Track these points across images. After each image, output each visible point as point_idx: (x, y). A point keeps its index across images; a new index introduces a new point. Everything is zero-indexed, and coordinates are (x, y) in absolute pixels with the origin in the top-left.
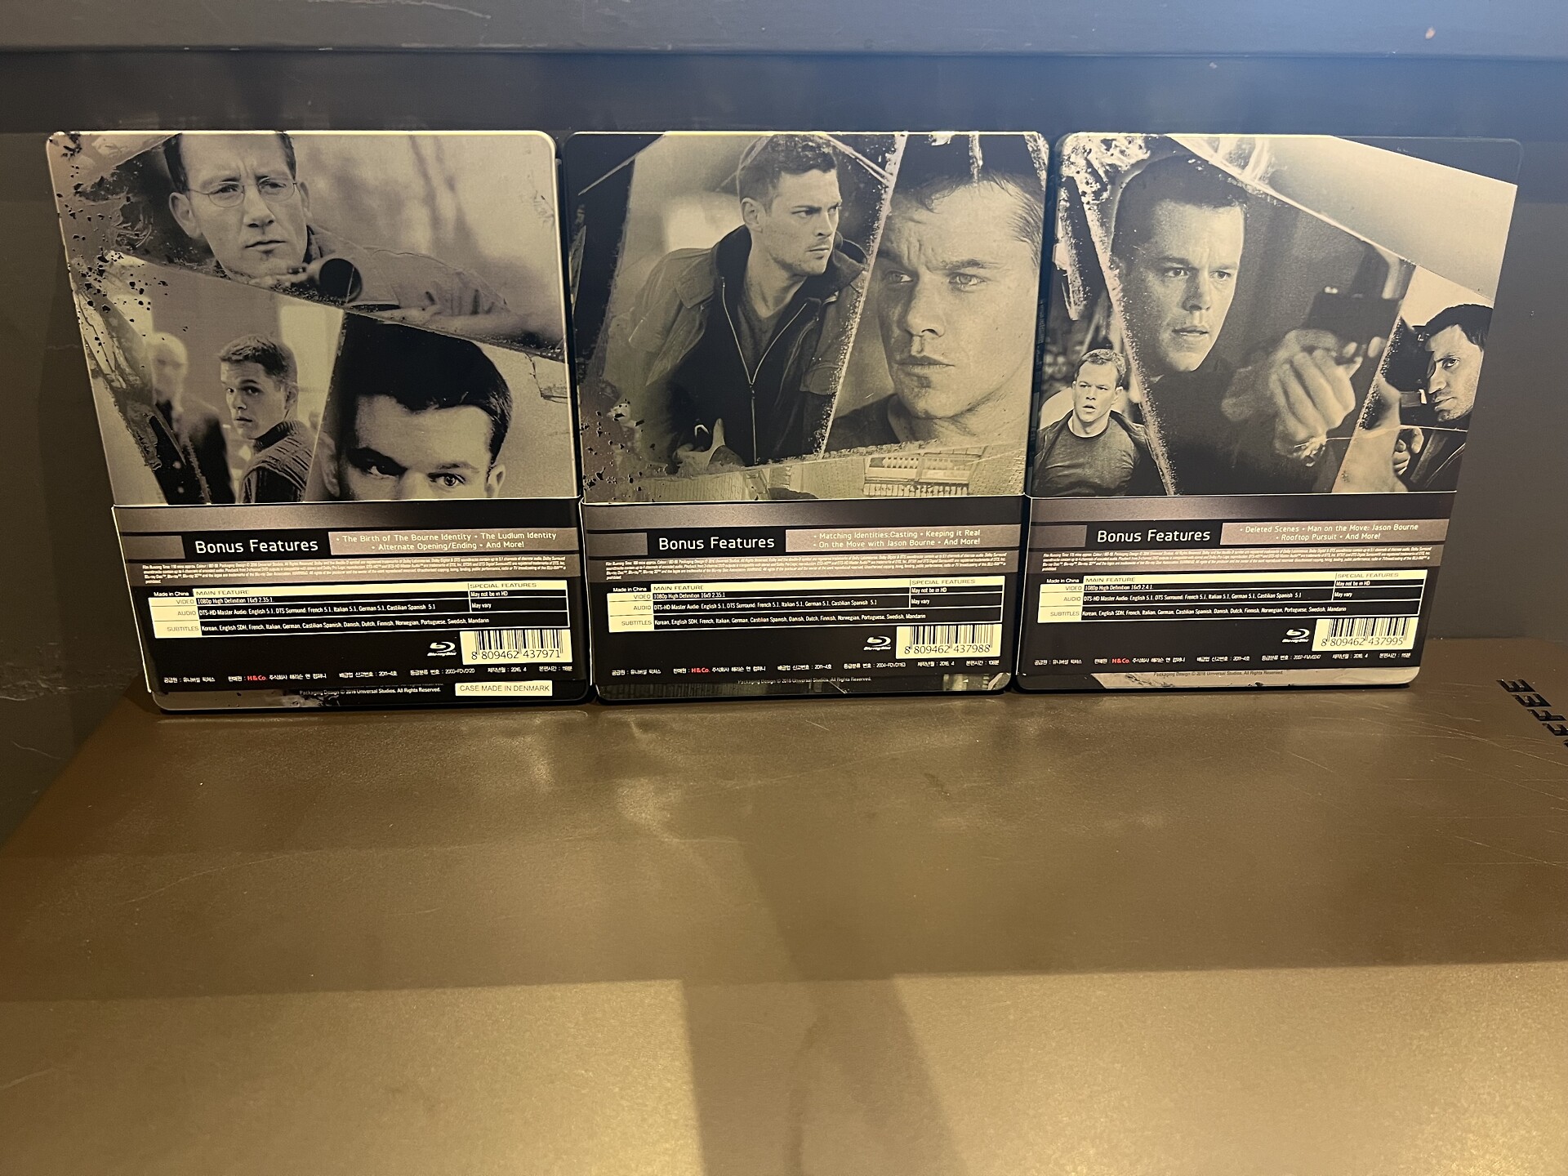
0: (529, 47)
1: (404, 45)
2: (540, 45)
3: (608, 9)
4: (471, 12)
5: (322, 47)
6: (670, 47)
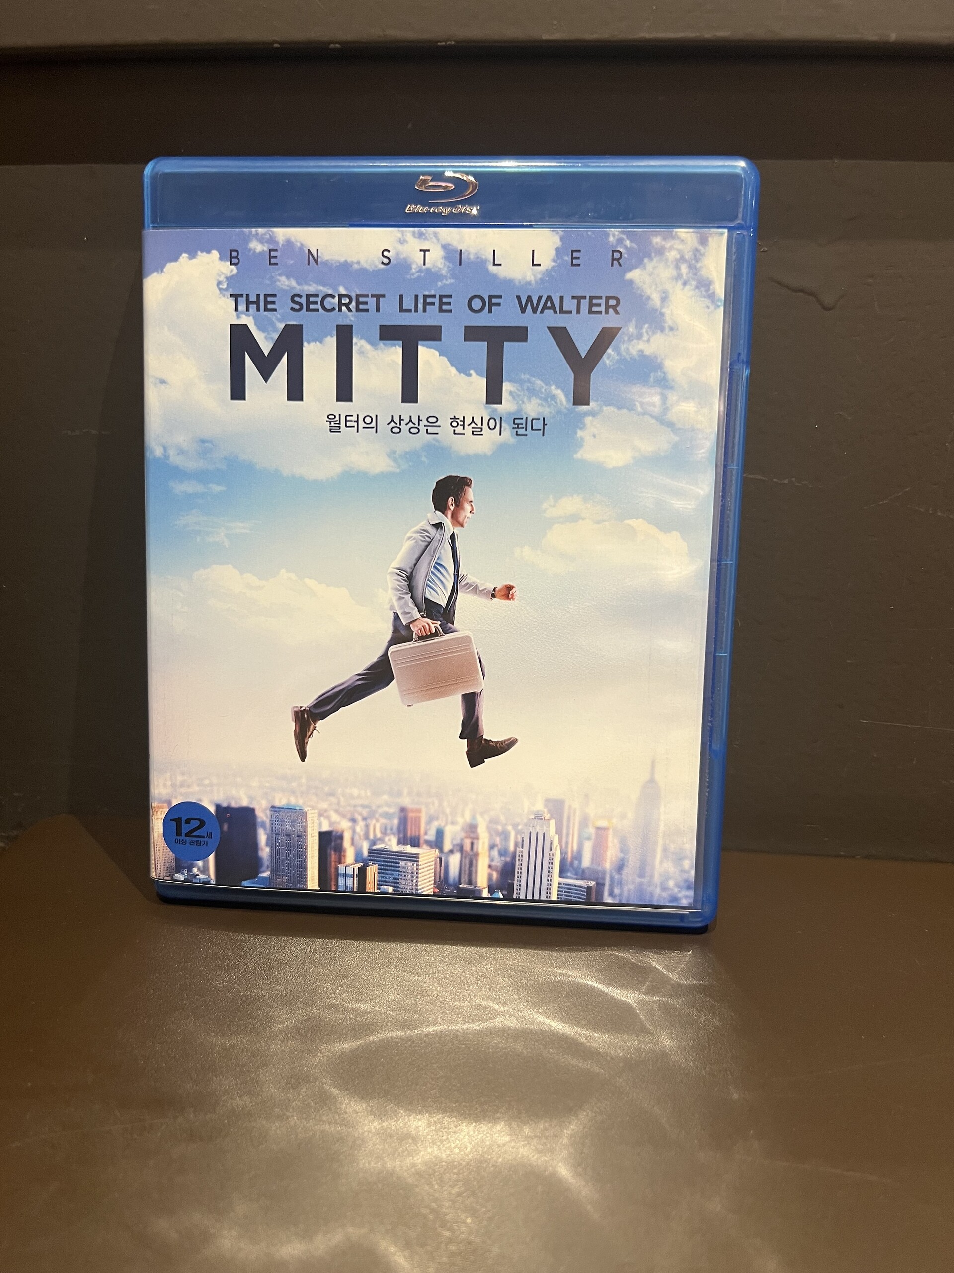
0: (707, 35)
1: (545, 37)
5: (439, 42)
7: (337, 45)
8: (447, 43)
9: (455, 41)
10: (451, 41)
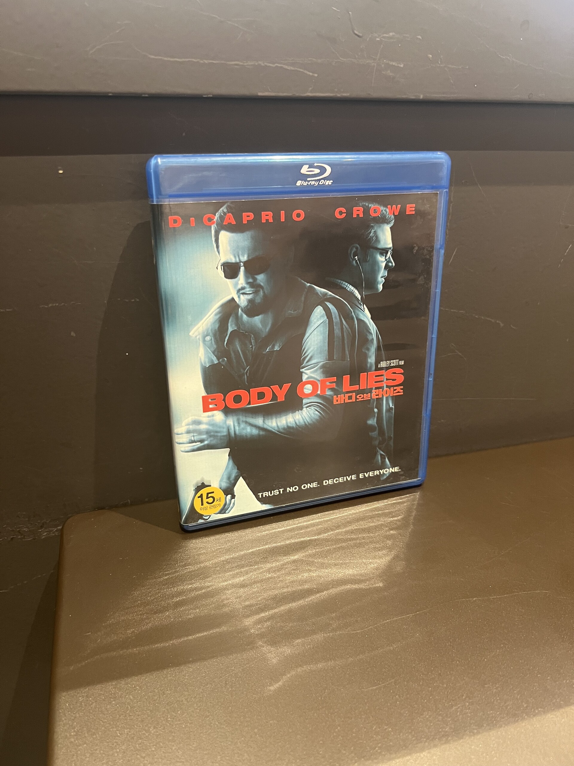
0: (339, 95)
1: (260, 94)
2: (345, 95)
3: (389, 71)
4: (306, 72)
5: (204, 95)
6: (421, 97)
7: (146, 96)
8: (209, 96)
9: (212, 95)
10: (210, 94)
